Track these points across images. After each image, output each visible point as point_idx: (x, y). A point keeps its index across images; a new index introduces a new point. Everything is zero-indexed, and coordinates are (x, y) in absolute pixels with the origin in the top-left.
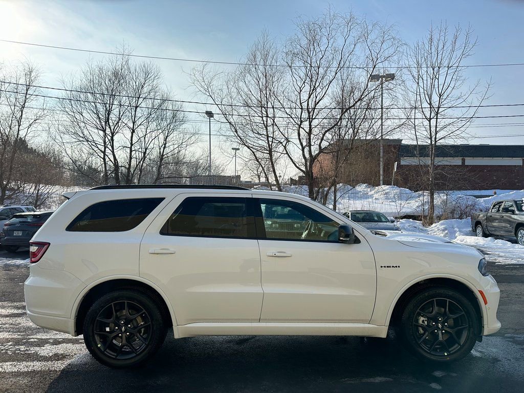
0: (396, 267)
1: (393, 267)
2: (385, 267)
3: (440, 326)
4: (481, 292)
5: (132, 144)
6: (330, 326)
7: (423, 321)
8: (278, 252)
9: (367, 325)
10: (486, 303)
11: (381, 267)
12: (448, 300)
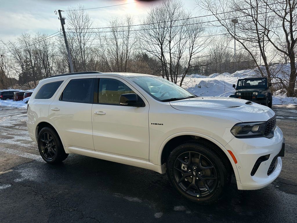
0: (161, 124)
1: (159, 124)
2: (154, 124)
3: (194, 173)
4: (230, 153)
5: (170, 50)
6: (123, 158)
7: (184, 167)
8: (100, 112)
9: (148, 163)
10: (236, 162)
11: (152, 124)
12: (200, 154)
